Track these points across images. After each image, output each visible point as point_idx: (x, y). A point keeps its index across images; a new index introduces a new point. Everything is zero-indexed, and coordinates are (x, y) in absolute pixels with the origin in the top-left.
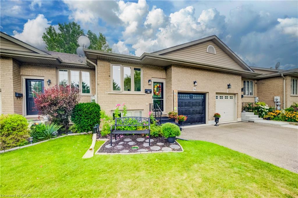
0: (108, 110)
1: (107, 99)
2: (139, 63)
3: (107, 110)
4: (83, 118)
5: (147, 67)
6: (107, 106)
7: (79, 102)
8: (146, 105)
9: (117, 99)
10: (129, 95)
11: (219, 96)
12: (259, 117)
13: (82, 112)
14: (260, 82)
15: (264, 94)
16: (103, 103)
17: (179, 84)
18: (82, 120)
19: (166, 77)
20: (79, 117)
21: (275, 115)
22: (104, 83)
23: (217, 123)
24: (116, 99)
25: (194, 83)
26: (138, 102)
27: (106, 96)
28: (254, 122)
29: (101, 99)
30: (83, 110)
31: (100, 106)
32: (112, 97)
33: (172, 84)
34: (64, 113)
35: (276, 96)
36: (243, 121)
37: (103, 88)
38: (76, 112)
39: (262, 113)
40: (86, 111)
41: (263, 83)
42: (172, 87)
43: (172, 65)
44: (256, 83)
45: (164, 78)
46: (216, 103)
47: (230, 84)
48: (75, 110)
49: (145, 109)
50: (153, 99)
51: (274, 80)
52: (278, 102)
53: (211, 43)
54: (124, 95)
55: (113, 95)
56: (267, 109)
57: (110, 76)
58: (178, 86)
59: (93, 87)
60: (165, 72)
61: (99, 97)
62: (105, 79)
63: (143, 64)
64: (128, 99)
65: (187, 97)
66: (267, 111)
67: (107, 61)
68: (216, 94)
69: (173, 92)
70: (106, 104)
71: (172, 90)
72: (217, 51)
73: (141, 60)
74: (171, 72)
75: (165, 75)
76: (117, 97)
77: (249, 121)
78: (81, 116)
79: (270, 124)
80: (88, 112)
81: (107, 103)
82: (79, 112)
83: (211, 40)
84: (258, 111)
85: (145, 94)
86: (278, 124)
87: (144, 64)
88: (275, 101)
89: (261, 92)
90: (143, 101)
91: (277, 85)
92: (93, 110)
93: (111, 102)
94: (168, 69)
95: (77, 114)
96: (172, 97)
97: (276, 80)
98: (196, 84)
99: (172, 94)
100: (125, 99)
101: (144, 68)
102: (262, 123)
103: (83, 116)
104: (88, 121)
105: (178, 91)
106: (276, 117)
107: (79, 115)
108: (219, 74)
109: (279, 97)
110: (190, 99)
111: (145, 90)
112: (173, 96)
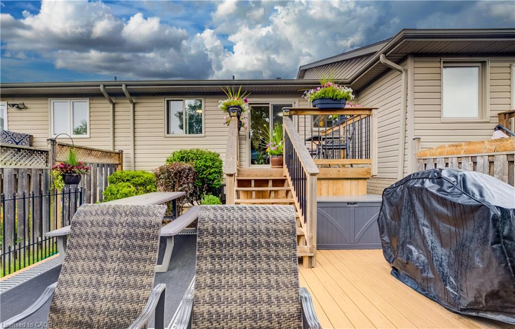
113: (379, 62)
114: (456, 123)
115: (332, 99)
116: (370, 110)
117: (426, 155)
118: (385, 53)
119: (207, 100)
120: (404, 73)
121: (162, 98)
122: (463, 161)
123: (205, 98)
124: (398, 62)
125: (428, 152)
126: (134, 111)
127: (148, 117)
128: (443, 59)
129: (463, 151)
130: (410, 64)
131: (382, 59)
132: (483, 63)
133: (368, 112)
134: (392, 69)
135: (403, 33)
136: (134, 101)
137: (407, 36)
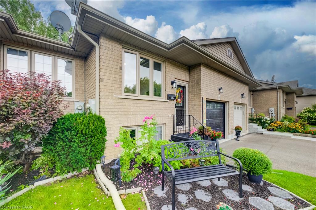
0: (118, 126)
1: (116, 107)
2: (161, 56)
3: (116, 126)
4: (76, 145)
5: (170, 63)
6: (116, 119)
7: (66, 113)
8: (168, 117)
9: (131, 108)
10: (148, 102)
11: (236, 106)
12: (263, 128)
13: (73, 133)
14: (255, 93)
15: (259, 105)
16: (110, 113)
17: (207, 89)
18: (74, 151)
19: (190, 79)
20: (66, 145)
21: (277, 126)
22: (111, 78)
23: (237, 138)
24: (129, 107)
25: (220, 89)
26: (160, 113)
27: (114, 101)
28: (262, 134)
29: (106, 107)
30: (76, 128)
31: (106, 120)
32: (124, 104)
33: (202, 88)
34: (30, 139)
35: (271, 108)
36: (250, 133)
37: (111, 88)
38: (59, 134)
39: (265, 124)
40: (82, 131)
41: (258, 94)
42: (201, 93)
43: (201, 63)
44: (252, 94)
45: (187, 80)
46: (234, 114)
47: (243, 94)
48: (59, 129)
49: (167, 122)
50: (175, 109)
51: (268, 92)
52: (272, 113)
53: (229, 45)
54: (141, 102)
55: (125, 101)
56: (269, 121)
57: (121, 68)
58: (207, 91)
59: (79, 87)
60: (188, 73)
61: (103, 103)
62: (113, 72)
63: (165, 57)
64: (147, 108)
65: (210, 107)
66: (270, 122)
67: (117, 41)
68: (234, 104)
69: (202, 99)
70: (114, 116)
71: (202, 97)
72: (234, 56)
73: (169, 50)
74: (201, 73)
75: (188, 77)
76: (131, 104)
77: (257, 133)
78: (70, 141)
79: (281, 135)
80: (87, 132)
81: (116, 113)
82: (66, 133)
83: (230, 43)
84: (261, 122)
85: (168, 101)
86: (289, 136)
87: (167, 58)
88: (270, 112)
89: (256, 104)
90: (165, 111)
91: (271, 97)
92: (96, 128)
93: (123, 113)
94: (194, 68)
95: (62, 139)
96: (202, 107)
97: (270, 92)
98: (221, 91)
99: (202, 103)
100: (142, 108)
101: (167, 63)
102: (269, 134)
103: (77, 141)
104: (87, 150)
105: (207, 99)
106: (279, 129)
107: (67, 140)
108: (236, 82)
109: (274, 109)
110: (213, 110)
111: (168, 95)
112: (202, 105)
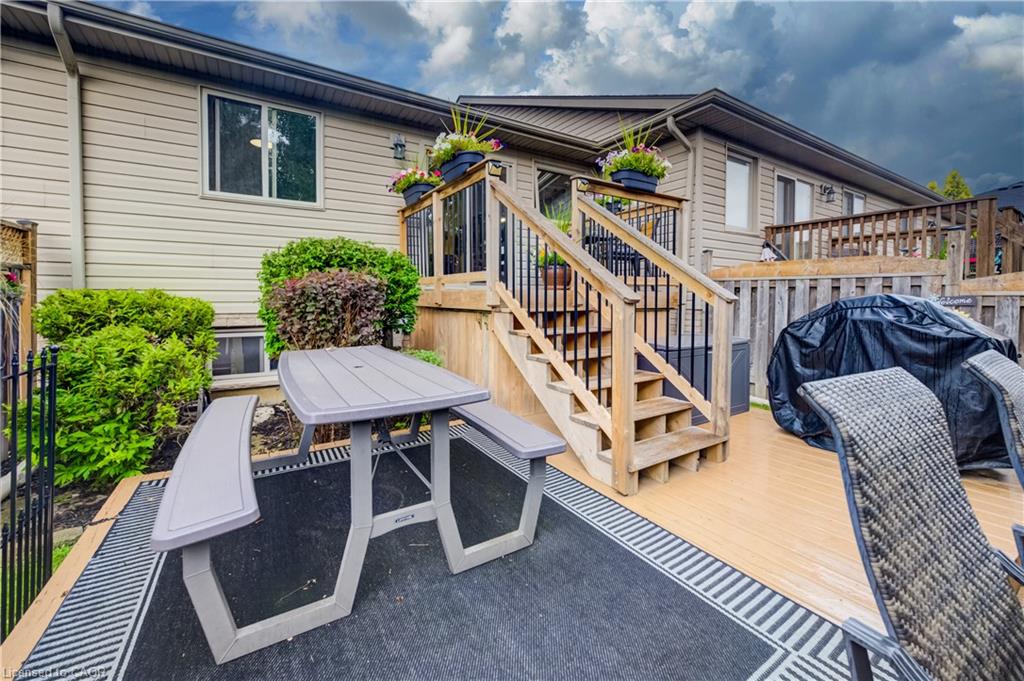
113: (663, 125)
114: (737, 234)
115: (644, 173)
116: (680, 201)
117: (723, 276)
118: (675, 116)
119: (331, 122)
120: (692, 153)
121: (195, 87)
122: (778, 286)
123: (325, 116)
124: (687, 133)
125: (726, 271)
126: (82, 103)
127: (140, 132)
128: (730, 145)
129: (776, 273)
130: (700, 141)
131: (670, 123)
132: (755, 159)
133: (675, 204)
134: (675, 139)
135: (712, 93)
136: (82, 70)
137: (717, 100)
